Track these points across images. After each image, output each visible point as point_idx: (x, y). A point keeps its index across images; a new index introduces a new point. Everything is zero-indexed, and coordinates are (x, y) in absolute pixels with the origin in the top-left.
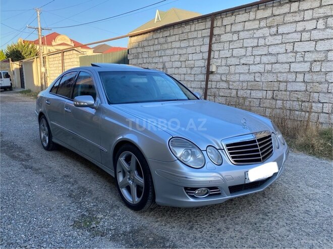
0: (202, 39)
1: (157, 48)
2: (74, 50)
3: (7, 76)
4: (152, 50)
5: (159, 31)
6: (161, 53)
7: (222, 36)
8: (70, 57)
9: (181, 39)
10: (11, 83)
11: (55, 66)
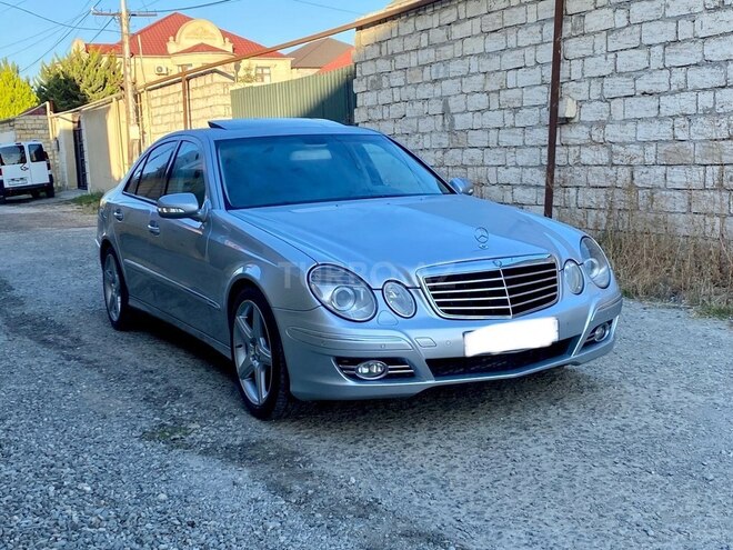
0: (538, 28)
1: (425, 57)
2: (216, 71)
3: (40, 155)
4: (414, 64)
5: (429, 10)
6: (437, 72)
7: (588, 17)
8: (206, 92)
9: (485, 29)
10: (51, 176)
11: (167, 119)
